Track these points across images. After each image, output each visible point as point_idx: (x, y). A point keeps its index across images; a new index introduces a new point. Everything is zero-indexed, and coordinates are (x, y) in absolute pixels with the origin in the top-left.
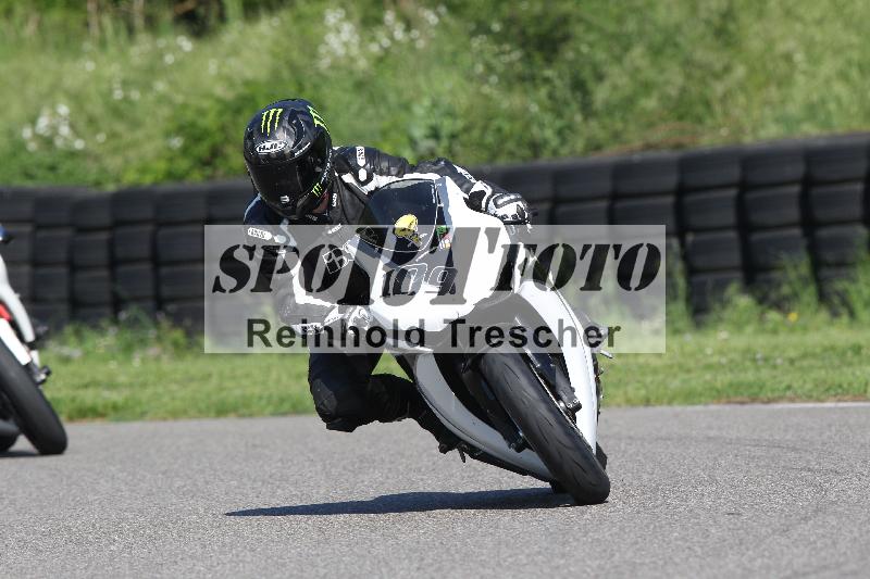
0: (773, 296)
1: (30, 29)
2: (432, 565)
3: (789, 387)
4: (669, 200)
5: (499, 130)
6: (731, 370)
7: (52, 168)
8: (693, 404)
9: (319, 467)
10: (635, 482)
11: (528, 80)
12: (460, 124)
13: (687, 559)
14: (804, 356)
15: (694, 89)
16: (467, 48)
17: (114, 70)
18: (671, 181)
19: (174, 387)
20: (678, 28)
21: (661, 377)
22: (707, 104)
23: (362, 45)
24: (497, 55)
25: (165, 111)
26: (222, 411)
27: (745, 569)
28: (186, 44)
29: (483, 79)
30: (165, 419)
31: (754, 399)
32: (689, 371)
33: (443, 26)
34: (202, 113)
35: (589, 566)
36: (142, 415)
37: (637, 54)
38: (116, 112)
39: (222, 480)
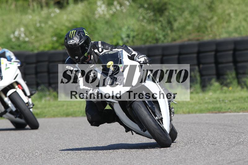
0: (225, 82)
1: (13, 7)
2: (127, 159)
3: (229, 109)
4: (195, 55)
5: (147, 35)
6: (213, 104)
7: (19, 46)
8: (202, 113)
9: (95, 131)
10: (185, 136)
11: (155, 21)
12: (135, 33)
13: (200, 157)
14: (234, 100)
15: (202, 24)
16: (137, 12)
17: (37, 18)
18: (196, 50)
19: (54, 108)
20: (198, 6)
21: (193, 106)
22: (206, 28)
23: (108, 11)
24: (146, 14)
25: (51, 30)
26: (67, 115)
27: (217, 160)
28: (57, 11)
29: (142, 21)
30: (51, 117)
31: (219, 112)
32: (201, 104)
33: (131, 6)
34: (62, 30)
35: (172, 160)
36: (45, 117)
37: (186, 14)
38: (38, 30)
39: (67, 135)
